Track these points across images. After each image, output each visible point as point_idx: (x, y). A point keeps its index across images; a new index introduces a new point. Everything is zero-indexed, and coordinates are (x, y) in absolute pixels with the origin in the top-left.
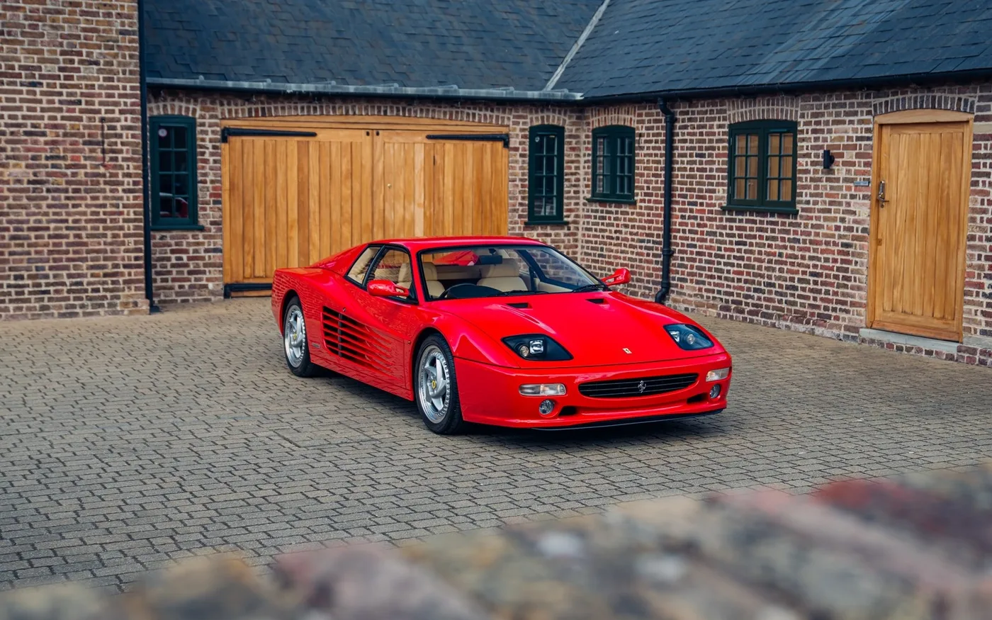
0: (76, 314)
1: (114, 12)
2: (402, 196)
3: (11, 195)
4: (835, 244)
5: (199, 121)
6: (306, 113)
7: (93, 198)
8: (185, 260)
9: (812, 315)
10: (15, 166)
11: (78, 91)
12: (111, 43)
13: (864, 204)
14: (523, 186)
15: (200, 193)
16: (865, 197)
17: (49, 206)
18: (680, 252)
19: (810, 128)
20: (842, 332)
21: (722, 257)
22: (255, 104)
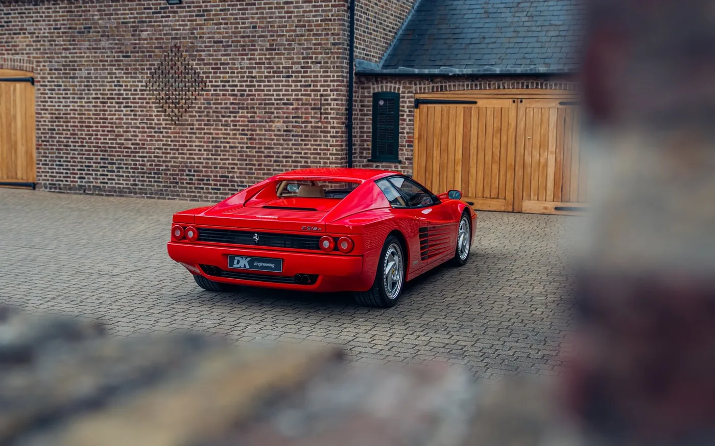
2: (538, 145)
3: (275, 138)
5: (401, 95)
6: (470, 88)
7: (315, 141)
10: (278, 122)
11: (310, 79)
12: (327, 51)
15: (400, 140)
17: (293, 145)
22: (436, 83)
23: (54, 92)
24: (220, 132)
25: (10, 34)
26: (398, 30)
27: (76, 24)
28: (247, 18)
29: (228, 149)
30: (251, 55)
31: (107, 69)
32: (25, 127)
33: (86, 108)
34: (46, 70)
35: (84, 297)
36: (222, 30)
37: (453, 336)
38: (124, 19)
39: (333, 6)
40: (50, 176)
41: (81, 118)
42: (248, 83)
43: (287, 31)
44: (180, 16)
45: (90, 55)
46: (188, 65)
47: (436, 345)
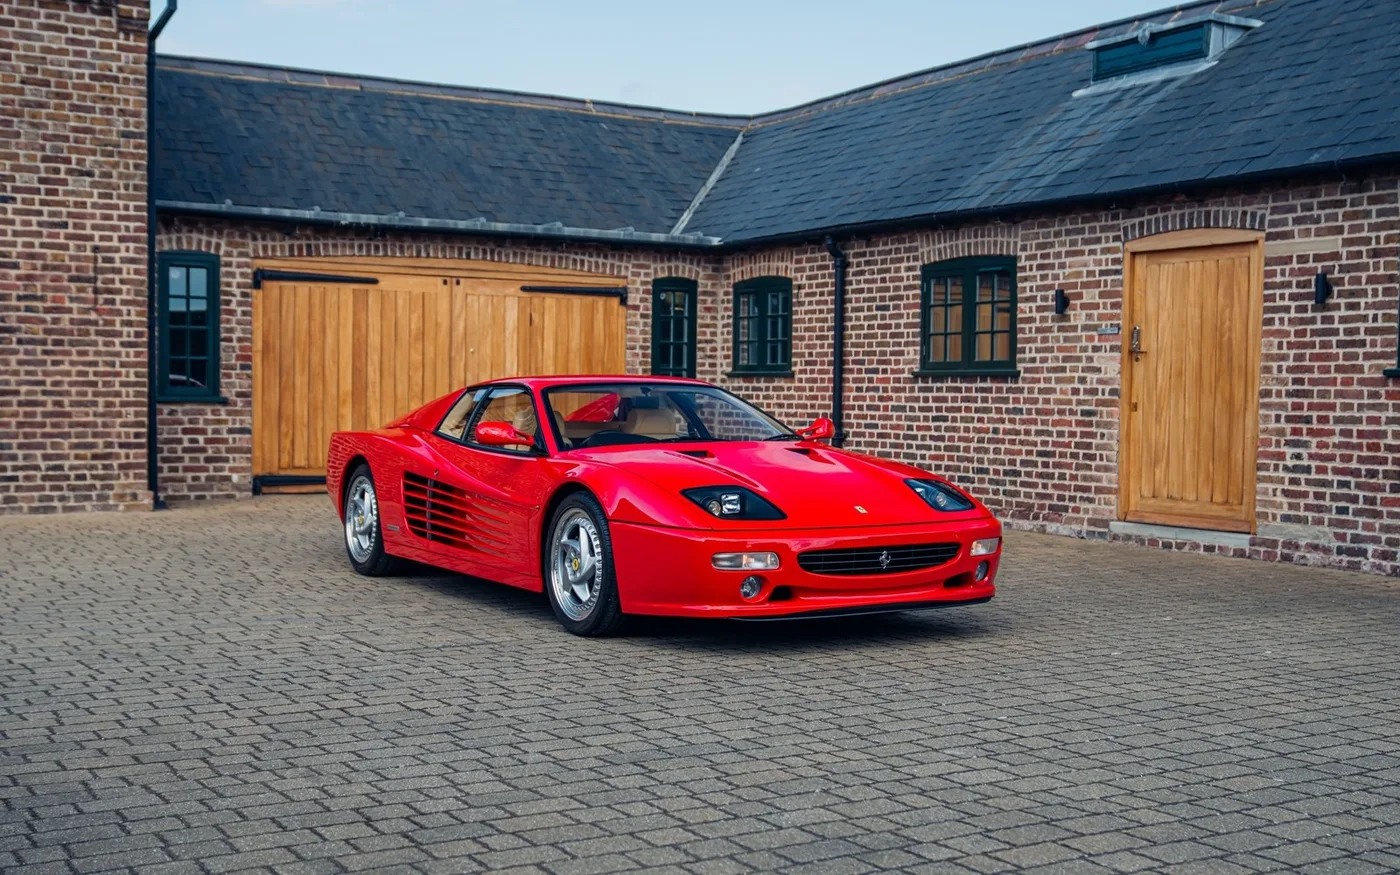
0: (53, 509)
1: (115, 108)
2: (489, 364)
4: (1072, 412)
5: (224, 259)
6: (364, 253)
7: (81, 353)
8: (202, 443)
9: (1042, 507)
11: (64, 210)
12: (110, 148)
13: (1112, 358)
14: (644, 355)
15: (223, 354)
16: (1113, 349)
17: (20, 363)
18: (856, 434)
19: (1035, 263)
20: (1085, 527)
21: (915, 438)
22: (298, 239)
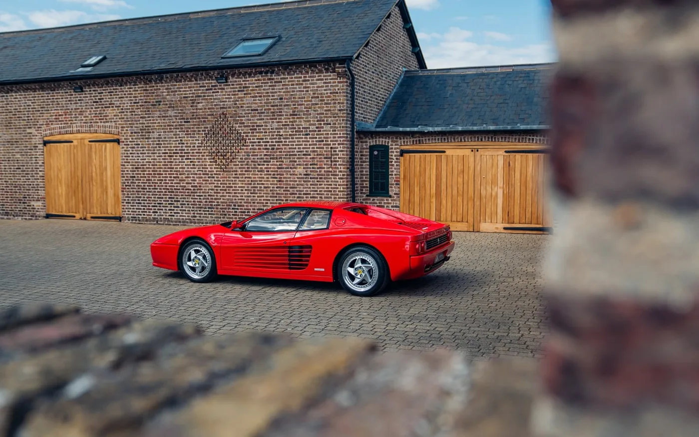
2: (491, 183)
3: (298, 180)
5: (390, 147)
6: (440, 141)
7: (327, 181)
10: (300, 168)
11: (323, 136)
12: (335, 115)
15: (390, 180)
17: (311, 185)
22: (416, 138)
23: (134, 149)
24: (256, 176)
25: (102, 108)
26: (387, 99)
27: (150, 99)
28: (276, 92)
29: (263, 188)
30: (279, 119)
31: (173, 132)
32: (113, 176)
33: (158, 160)
34: (128, 133)
35: (159, 301)
36: (257, 101)
37: (432, 324)
38: (185, 94)
39: (339, 82)
40: (132, 211)
41: (154, 168)
42: (277, 140)
43: (305, 101)
44: (226, 92)
45: (160, 121)
46: (233, 127)
47: (420, 331)
